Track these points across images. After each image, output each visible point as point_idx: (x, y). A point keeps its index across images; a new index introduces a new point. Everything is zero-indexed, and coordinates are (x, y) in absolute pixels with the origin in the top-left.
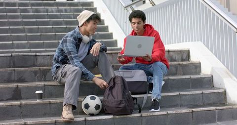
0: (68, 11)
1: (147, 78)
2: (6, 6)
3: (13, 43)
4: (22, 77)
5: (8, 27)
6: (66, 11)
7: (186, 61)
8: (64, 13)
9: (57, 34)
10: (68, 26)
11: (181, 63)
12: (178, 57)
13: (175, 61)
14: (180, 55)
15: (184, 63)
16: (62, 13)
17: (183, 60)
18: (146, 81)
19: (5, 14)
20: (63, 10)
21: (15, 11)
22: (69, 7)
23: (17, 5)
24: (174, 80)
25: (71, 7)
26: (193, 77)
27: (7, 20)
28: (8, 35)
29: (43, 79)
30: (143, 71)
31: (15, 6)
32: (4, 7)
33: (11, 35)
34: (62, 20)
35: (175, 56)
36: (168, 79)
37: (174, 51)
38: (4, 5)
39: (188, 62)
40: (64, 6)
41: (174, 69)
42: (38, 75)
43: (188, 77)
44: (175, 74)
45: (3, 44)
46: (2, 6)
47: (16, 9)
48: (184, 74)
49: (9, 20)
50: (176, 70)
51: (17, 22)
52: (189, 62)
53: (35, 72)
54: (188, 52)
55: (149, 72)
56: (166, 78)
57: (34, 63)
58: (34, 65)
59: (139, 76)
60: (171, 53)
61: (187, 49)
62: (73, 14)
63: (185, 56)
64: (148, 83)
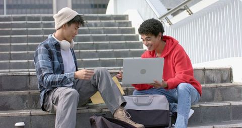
0: (99, 25)
1: (170, 106)
2: (28, 21)
3: (28, 62)
4: (6, 103)
5: (26, 44)
6: (96, 25)
7: (228, 82)
8: (93, 28)
9: (81, 51)
10: (95, 42)
11: (219, 84)
12: (216, 77)
13: (213, 82)
14: (219, 76)
15: (224, 85)
16: (90, 28)
17: (223, 81)
18: (168, 109)
19: (25, 29)
20: (93, 24)
21: (37, 26)
22: (99, 21)
23: (41, 19)
24: (208, 107)
25: (102, 21)
26: (234, 103)
27: (26, 36)
28: (24, 53)
29: (33, 106)
30: (164, 96)
31: (39, 20)
32: (25, 22)
33: (28, 53)
34: (90, 35)
35: (212, 76)
36: (200, 106)
37: (211, 70)
38: (27, 19)
39: (229, 84)
40: (94, 20)
41: (209, 94)
42: (27, 101)
43: (227, 104)
44: (211, 100)
45: (17, 63)
46: (25, 20)
47: (39, 23)
48: (223, 100)
49: (29, 36)
50: (213, 94)
51: (37, 37)
52: (231, 84)
53: (24, 97)
54: (230, 71)
55: (172, 97)
56: (197, 105)
57: (26, 84)
58: (26, 88)
59: (158, 102)
60: (207, 72)
61: (229, 67)
62: (104, 29)
63: (226, 76)
64: (171, 113)
